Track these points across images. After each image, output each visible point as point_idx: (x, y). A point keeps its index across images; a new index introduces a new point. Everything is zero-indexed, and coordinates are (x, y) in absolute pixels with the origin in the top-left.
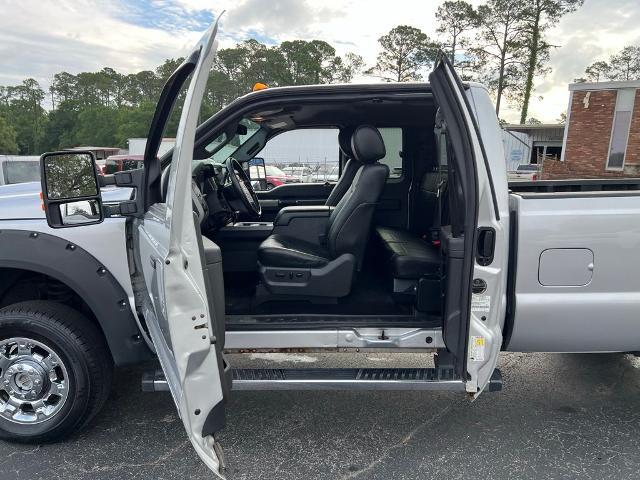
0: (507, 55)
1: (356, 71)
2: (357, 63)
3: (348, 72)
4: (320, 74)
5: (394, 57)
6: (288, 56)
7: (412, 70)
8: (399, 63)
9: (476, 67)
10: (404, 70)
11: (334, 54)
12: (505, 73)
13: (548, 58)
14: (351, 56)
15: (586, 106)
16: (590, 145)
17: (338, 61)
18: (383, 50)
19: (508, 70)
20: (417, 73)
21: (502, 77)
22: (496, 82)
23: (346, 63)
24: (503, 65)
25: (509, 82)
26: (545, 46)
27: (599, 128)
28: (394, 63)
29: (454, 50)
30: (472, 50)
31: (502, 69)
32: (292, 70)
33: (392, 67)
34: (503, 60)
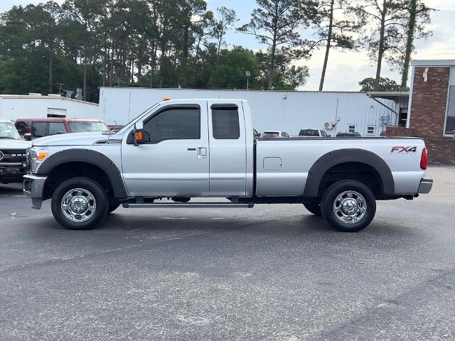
0: (387, 17)
1: (228, 26)
2: (230, 19)
3: (220, 27)
4: (189, 29)
5: (270, 14)
6: (154, 7)
7: (288, 28)
8: (275, 21)
9: (356, 27)
10: (280, 28)
11: (205, 9)
12: (386, 34)
13: (428, 20)
14: (223, 10)
15: (426, 80)
16: (430, 114)
17: (209, 15)
18: (258, 6)
19: (389, 31)
20: (294, 31)
21: (383, 39)
22: (376, 44)
23: (218, 17)
24: (383, 26)
25: (390, 44)
26: (424, 9)
27: (436, 100)
28: (270, 20)
29: (332, 10)
30: (352, 9)
31: (382, 30)
32: (158, 22)
33: (267, 24)
34: (383, 21)
